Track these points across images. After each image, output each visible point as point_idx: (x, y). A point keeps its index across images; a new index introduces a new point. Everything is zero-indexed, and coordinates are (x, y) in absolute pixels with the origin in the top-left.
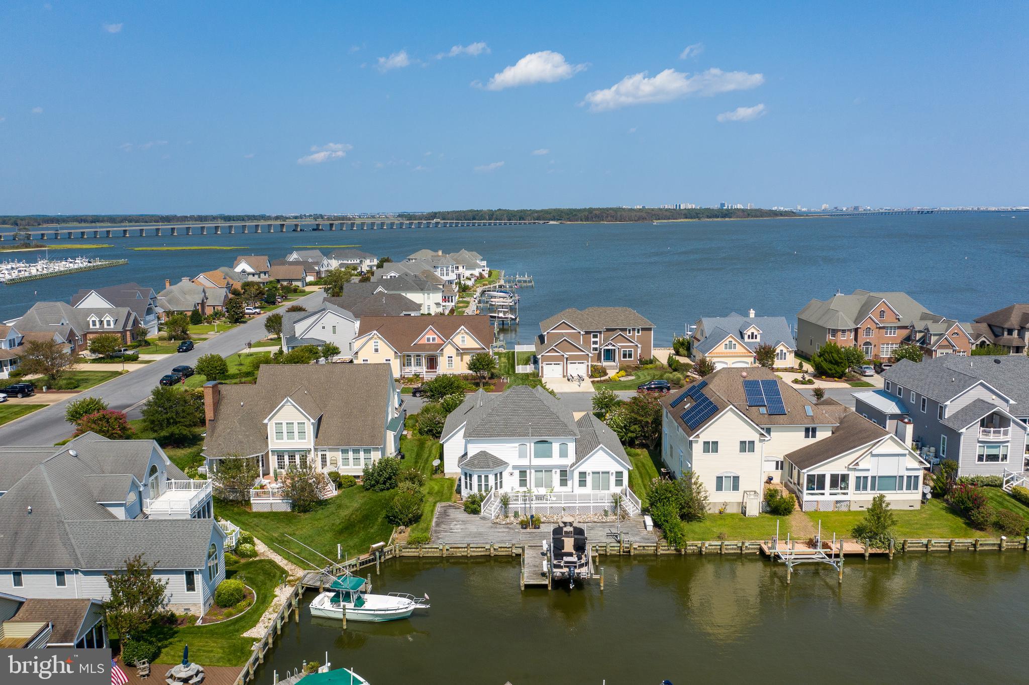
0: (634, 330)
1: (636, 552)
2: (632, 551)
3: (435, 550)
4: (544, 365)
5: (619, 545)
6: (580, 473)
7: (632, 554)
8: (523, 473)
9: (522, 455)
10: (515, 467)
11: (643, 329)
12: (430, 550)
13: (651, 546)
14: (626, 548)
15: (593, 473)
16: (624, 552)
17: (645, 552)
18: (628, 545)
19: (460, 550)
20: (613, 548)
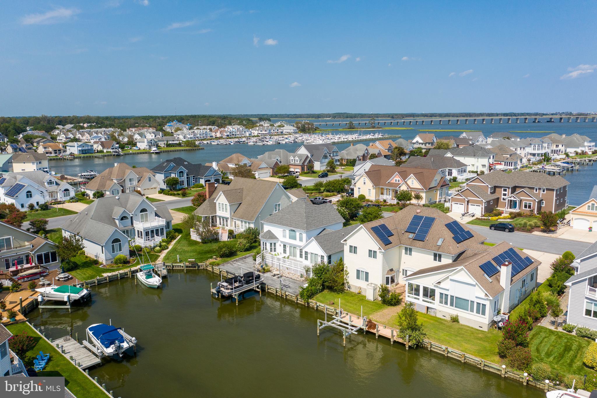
0: (540, 189)
4: (453, 204)
6: (305, 252)
8: (285, 246)
9: (284, 236)
10: (282, 242)
11: (547, 189)
13: (295, 297)
15: (311, 253)
16: (282, 295)
17: (291, 298)
20: (279, 292)
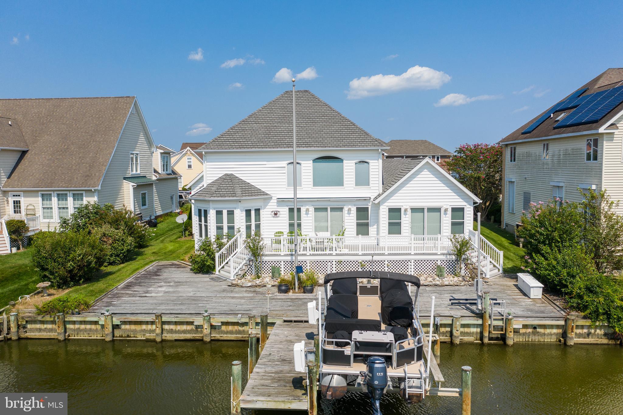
0: (433, 157)
1: (519, 339)
2: (510, 335)
3: (93, 327)
5: (480, 322)
6: (391, 210)
7: (510, 342)
10: (281, 201)
11: (442, 157)
12: (83, 327)
13: (552, 327)
14: (496, 328)
15: (414, 210)
16: (490, 339)
17: (536, 338)
18: (500, 323)
19: (144, 327)
20: (466, 330)
